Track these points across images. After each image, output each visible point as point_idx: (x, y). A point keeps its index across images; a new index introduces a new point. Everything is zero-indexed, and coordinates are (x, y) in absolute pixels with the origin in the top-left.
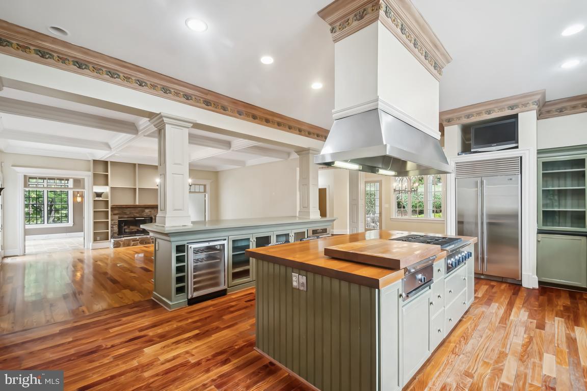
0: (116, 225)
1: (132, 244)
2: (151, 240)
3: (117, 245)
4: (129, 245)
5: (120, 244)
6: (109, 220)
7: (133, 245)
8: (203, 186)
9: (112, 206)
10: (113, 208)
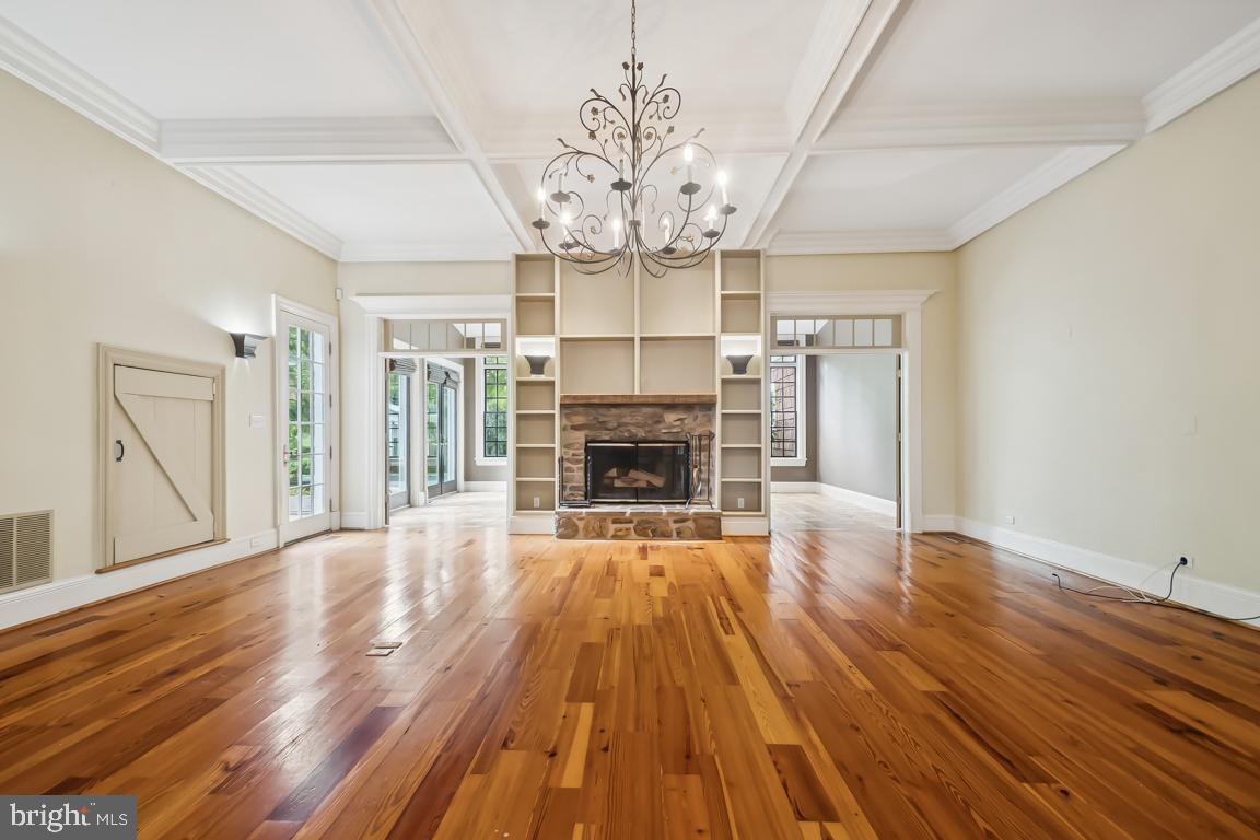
0: (578, 462)
1: (611, 533)
2: (674, 526)
3: (568, 529)
4: (601, 535)
5: (576, 526)
6: (557, 446)
7: (615, 537)
8: (889, 323)
9: (562, 398)
10: (568, 406)
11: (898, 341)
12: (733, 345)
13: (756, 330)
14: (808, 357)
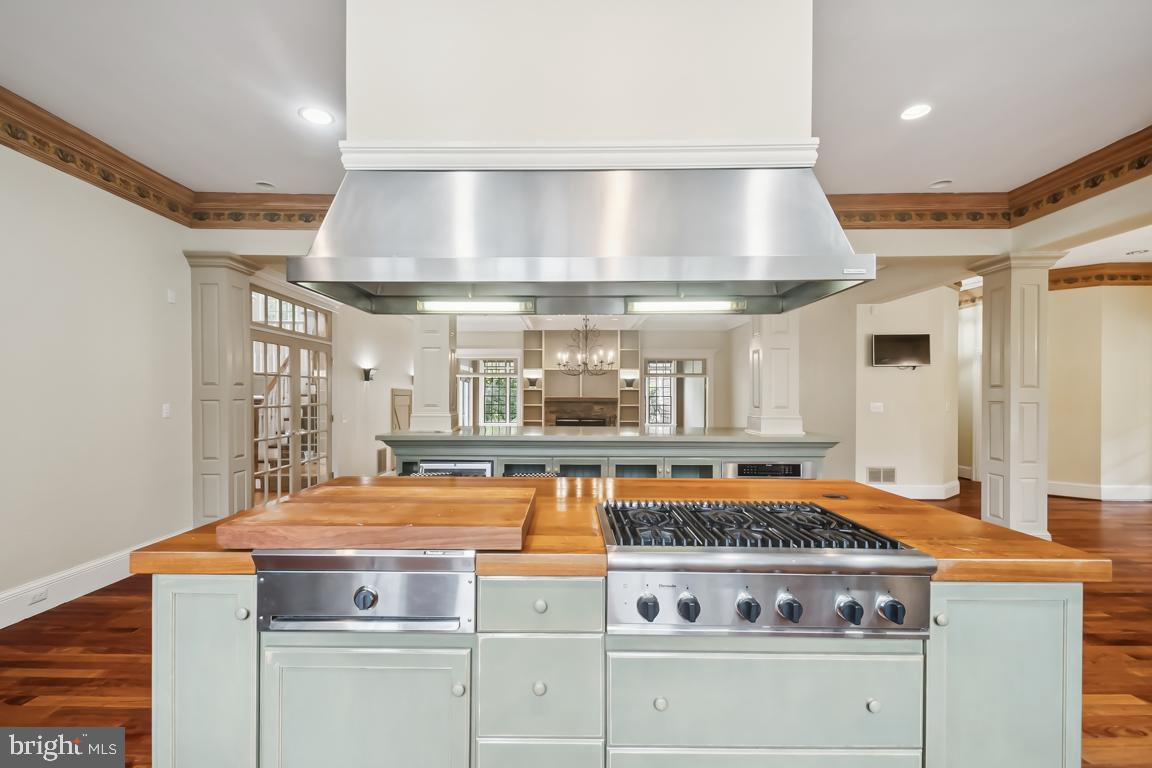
6: (543, 421)
8: (700, 362)
9: (546, 399)
10: (549, 402)
11: (704, 372)
12: (628, 374)
13: (636, 367)
14: (678, 379)
